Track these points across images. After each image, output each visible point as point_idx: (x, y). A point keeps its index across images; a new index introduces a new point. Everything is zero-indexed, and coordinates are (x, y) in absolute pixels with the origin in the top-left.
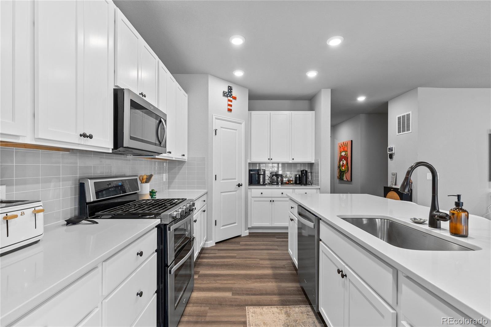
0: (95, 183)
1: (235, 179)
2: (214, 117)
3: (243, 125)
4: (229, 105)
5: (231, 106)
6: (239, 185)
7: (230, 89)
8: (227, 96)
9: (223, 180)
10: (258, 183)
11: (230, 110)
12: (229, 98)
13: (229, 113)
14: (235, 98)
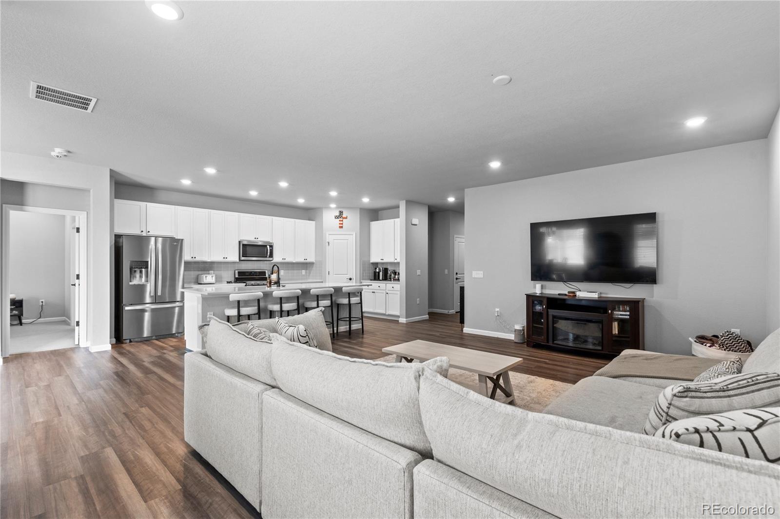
0: (238, 272)
1: (347, 274)
2: (327, 235)
3: (354, 235)
4: (340, 224)
5: (342, 224)
6: (350, 279)
7: (341, 213)
8: (338, 218)
9: (336, 274)
10: (378, 279)
11: (342, 227)
12: (340, 219)
13: (341, 229)
14: (346, 218)
